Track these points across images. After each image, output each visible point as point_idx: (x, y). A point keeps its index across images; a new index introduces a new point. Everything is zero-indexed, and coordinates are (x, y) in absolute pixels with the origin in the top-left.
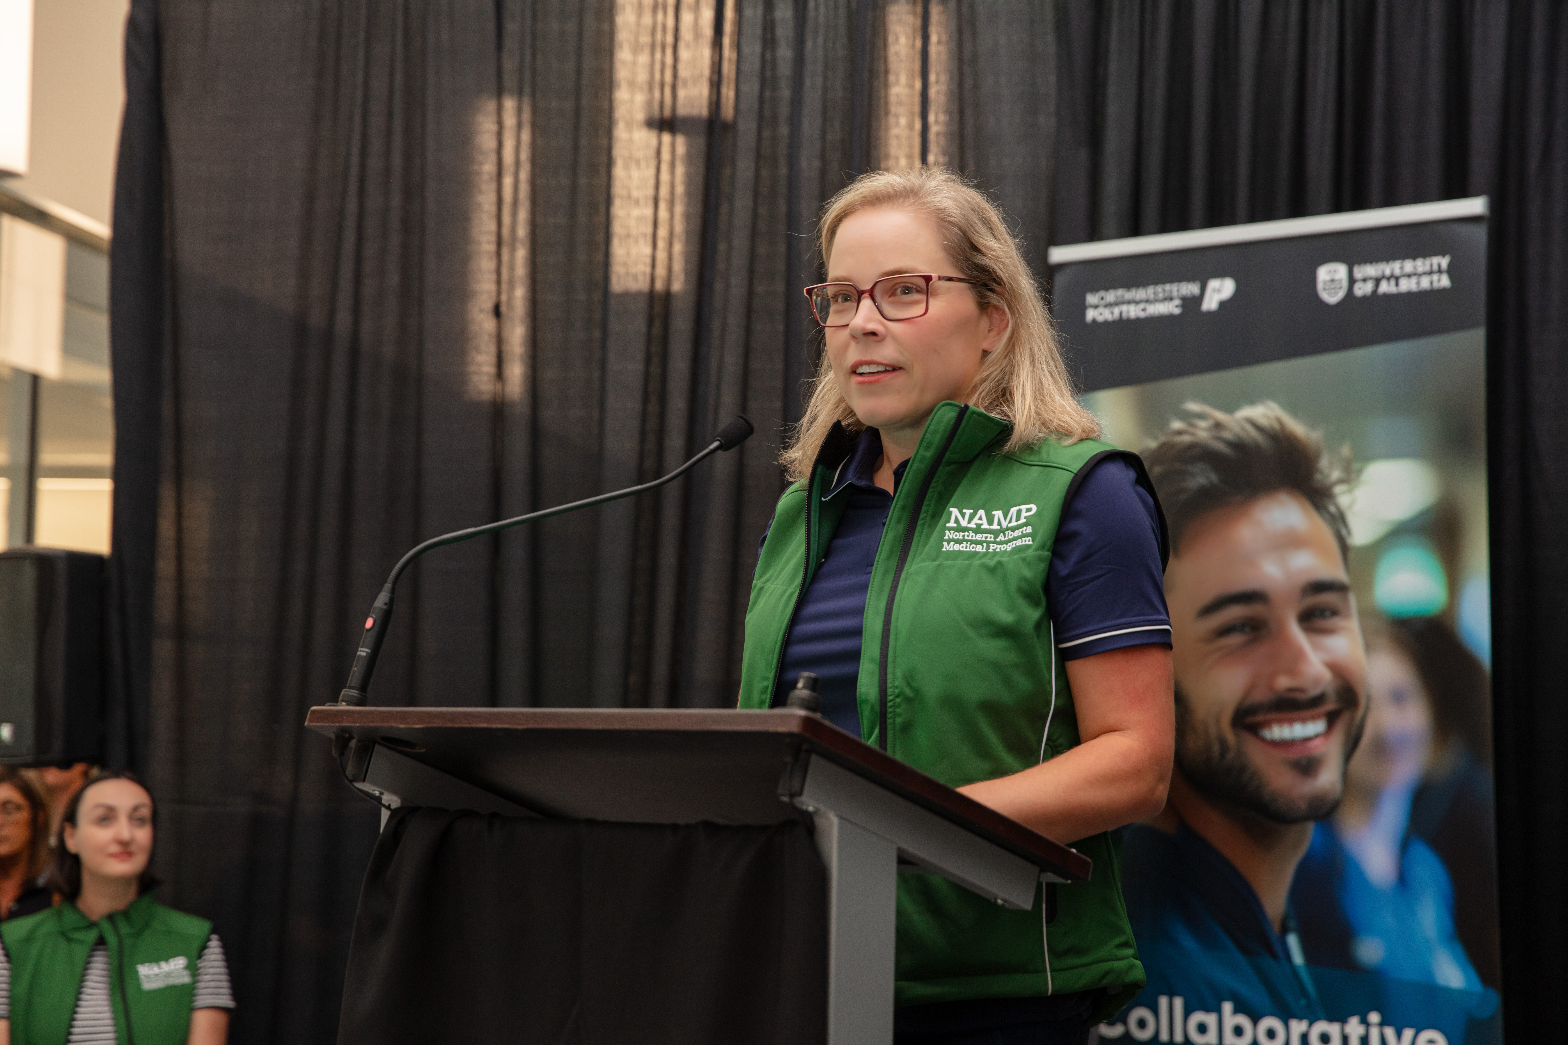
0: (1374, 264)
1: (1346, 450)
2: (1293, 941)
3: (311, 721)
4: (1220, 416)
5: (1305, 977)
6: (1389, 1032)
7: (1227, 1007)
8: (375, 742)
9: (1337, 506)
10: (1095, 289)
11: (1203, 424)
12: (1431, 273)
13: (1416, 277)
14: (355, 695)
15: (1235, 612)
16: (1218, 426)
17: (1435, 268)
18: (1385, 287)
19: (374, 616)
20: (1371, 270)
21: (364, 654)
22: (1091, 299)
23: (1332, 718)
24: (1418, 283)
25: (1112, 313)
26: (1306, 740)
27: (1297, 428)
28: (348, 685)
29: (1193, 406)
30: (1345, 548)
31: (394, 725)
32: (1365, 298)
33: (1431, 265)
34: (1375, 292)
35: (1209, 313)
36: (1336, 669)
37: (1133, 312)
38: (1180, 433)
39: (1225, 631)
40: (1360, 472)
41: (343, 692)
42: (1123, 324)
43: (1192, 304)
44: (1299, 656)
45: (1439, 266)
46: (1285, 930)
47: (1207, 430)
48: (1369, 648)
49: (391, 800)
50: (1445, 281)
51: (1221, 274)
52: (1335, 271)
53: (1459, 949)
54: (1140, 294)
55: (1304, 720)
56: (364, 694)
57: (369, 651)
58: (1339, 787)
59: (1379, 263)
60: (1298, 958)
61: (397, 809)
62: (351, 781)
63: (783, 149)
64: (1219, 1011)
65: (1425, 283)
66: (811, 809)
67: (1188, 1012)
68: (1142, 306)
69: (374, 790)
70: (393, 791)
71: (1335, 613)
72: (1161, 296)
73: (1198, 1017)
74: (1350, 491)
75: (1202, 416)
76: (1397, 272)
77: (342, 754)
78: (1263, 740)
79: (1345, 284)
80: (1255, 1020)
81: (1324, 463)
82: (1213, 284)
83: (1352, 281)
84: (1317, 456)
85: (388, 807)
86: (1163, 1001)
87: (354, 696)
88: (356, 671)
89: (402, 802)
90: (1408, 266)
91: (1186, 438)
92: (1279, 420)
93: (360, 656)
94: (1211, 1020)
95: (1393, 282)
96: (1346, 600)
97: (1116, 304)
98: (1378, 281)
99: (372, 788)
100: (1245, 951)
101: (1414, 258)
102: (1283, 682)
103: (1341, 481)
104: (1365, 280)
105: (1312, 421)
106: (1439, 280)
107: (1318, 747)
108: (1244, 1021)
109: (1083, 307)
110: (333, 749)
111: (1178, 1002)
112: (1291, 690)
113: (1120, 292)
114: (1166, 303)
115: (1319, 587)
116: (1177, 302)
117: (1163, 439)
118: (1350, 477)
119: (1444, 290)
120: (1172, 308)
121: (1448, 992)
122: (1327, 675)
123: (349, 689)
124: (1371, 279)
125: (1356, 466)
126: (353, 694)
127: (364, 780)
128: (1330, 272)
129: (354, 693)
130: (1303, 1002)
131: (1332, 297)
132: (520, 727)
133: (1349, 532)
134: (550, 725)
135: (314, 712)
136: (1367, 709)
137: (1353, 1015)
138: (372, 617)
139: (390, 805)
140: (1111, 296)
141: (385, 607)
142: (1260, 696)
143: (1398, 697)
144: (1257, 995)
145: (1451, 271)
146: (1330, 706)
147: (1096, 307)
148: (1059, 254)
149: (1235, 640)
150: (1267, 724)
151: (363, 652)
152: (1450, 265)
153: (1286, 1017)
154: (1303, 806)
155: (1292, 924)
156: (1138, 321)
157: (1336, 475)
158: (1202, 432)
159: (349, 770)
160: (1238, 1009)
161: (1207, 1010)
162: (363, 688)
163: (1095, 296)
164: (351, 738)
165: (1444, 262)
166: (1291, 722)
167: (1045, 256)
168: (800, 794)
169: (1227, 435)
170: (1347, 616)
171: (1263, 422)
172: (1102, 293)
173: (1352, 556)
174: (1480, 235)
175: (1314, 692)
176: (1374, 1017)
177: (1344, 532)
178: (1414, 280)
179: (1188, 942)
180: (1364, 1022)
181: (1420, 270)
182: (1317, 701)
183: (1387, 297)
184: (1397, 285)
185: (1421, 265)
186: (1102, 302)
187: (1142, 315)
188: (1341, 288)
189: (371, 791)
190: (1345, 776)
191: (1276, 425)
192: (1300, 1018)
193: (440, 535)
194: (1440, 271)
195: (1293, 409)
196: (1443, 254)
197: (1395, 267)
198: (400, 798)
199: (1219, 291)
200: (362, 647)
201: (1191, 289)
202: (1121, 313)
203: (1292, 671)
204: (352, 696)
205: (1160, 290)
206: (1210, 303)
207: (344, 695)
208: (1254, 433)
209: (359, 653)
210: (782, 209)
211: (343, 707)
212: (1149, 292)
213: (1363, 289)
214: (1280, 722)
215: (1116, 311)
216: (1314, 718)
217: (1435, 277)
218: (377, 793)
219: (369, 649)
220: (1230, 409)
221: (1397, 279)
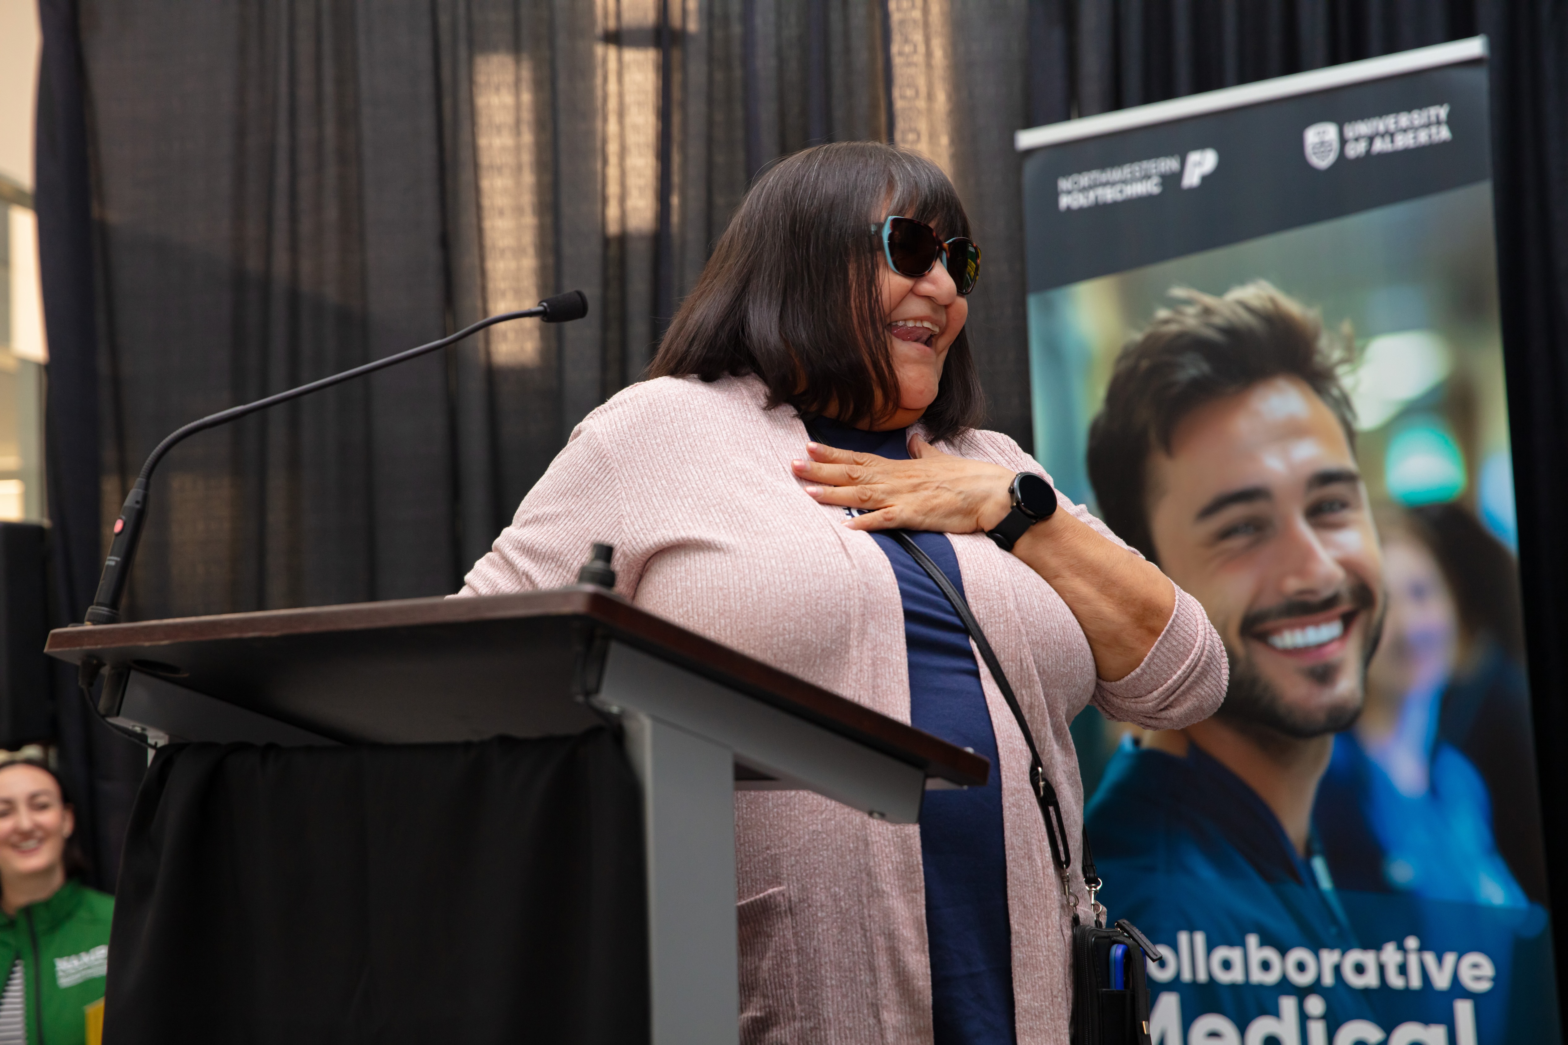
0: (1366, 120)
1: (1346, 327)
2: (1319, 865)
3: (51, 647)
4: (1209, 300)
5: (1334, 902)
6: (1430, 958)
7: (1252, 940)
8: (129, 669)
9: (1340, 389)
10: (1067, 174)
11: (1191, 310)
12: (1428, 125)
13: (1412, 131)
14: (106, 613)
15: (1235, 513)
16: (1207, 311)
17: (1433, 119)
18: (1379, 146)
19: (124, 517)
20: (1363, 128)
21: (113, 563)
22: (1064, 184)
23: (1348, 620)
24: (1415, 138)
25: (1087, 198)
26: (1321, 646)
27: (1293, 307)
28: (95, 601)
29: (1179, 292)
30: (1351, 434)
31: (140, 643)
32: (1358, 160)
33: (1429, 117)
34: (1368, 151)
35: (1192, 190)
36: (1349, 566)
37: (1109, 195)
38: (1166, 322)
39: (1226, 533)
40: (1363, 349)
41: (89, 610)
42: (1100, 209)
43: (1171, 181)
44: (1307, 555)
45: (1438, 117)
46: (1309, 853)
47: (1196, 316)
48: (1383, 540)
49: (157, 738)
50: (1444, 133)
51: (1201, 145)
52: (1324, 132)
53: (1500, 864)
54: (1115, 174)
55: (1317, 624)
56: (114, 611)
57: (118, 559)
58: (1359, 695)
59: (1372, 119)
60: (1325, 882)
61: (164, 748)
62: (104, 717)
63: (736, 49)
64: (1243, 944)
65: (1423, 137)
66: (615, 709)
67: (1210, 948)
68: (1118, 187)
69: (134, 726)
70: (158, 725)
71: (1344, 505)
72: (1138, 174)
73: (1221, 953)
74: (1353, 371)
75: (1189, 302)
76: (1392, 127)
77: (91, 684)
78: (1273, 648)
79: (1336, 145)
80: (1283, 952)
81: (1323, 342)
82: (1194, 157)
83: (1343, 141)
84: (1315, 336)
85: (154, 747)
86: (1183, 938)
87: (104, 615)
88: (105, 586)
89: (170, 739)
90: (1404, 119)
91: (1173, 328)
92: (1272, 300)
93: (108, 566)
94: (1235, 954)
95: (1388, 139)
96: (1355, 491)
97: (1091, 187)
98: (1371, 139)
99: (132, 723)
100: (1268, 877)
101: (1409, 110)
102: (1293, 584)
103: (1343, 361)
104: (1357, 139)
105: (1308, 296)
106: (1438, 133)
107: (1335, 653)
108: (1270, 954)
109: (1055, 194)
110: (80, 678)
111: (1200, 938)
112: (1302, 592)
113: (1095, 175)
114: (1144, 182)
115: (1326, 478)
116: (1156, 180)
117: (1148, 330)
118: (1353, 356)
119: (1444, 144)
120: (1150, 187)
121: (1491, 910)
122: (1339, 574)
123: (97, 605)
124: (1363, 137)
125: (1358, 343)
126: (104, 612)
127: (118, 714)
128: (1319, 133)
129: (104, 610)
130: (1333, 930)
131: (1322, 161)
132: (274, 634)
133: (1355, 416)
134: (307, 629)
135: (54, 635)
136: (1385, 608)
137: (1388, 940)
138: (121, 518)
139: (156, 743)
140: (1085, 179)
141: (138, 506)
142: (1269, 601)
143: (1418, 592)
144: (1284, 926)
145: (1451, 122)
146: (1345, 607)
147: (1069, 192)
148: (1028, 139)
149: (1237, 543)
150: (1277, 631)
151: (111, 561)
152: (1450, 115)
153: (1316, 947)
154: (1321, 717)
155: (1317, 846)
156: (1115, 204)
157: (1337, 354)
158: (1190, 320)
159: (102, 704)
160: (1265, 942)
161: (1231, 944)
162: (114, 604)
163: (1067, 180)
164: (101, 665)
165: (1442, 112)
166: (1303, 626)
167: (1012, 140)
168: (597, 690)
169: (1217, 320)
170: (1358, 507)
171: (1255, 303)
172: (1075, 177)
173: (1359, 442)
174: (1481, 79)
175: (1327, 593)
176: (1412, 943)
177: (1349, 416)
178: (1410, 135)
179: (1206, 872)
180: (1401, 948)
181: (1417, 123)
182: (1330, 603)
183: (1384, 157)
184: (1392, 141)
185: (1417, 117)
186: (1076, 186)
187: (1119, 197)
188: (1330, 151)
189: (130, 728)
190: (1366, 682)
191: (1269, 306)
192: (1331, 947)
193: (203, 417)
194: (1438, 123)
195: (1287, 287)
196: (1441, 103)
197: (1389, 122)
198: (167, 733)
199: (1199, 164)
200: (111, 555)
201: (1170, 164)
202: (1097, 198)
203: (1302, 571)
204: (101, 614)
205: (1137, 168)
206: (1192, 178)
207: (92, 613)
208: (1246, 317)
209: (107, 563)
210: (739, 113)
211: (88, 626)
212: (1125, 172)
213: (1355, 150)
214: (1292, 627)
215: (1092, 195)
216: (1328, 621)
217: (1434, 130)
218: (138, 729)
219: (118, 556)
220: (1219, 291)
221: (1392, 135)
